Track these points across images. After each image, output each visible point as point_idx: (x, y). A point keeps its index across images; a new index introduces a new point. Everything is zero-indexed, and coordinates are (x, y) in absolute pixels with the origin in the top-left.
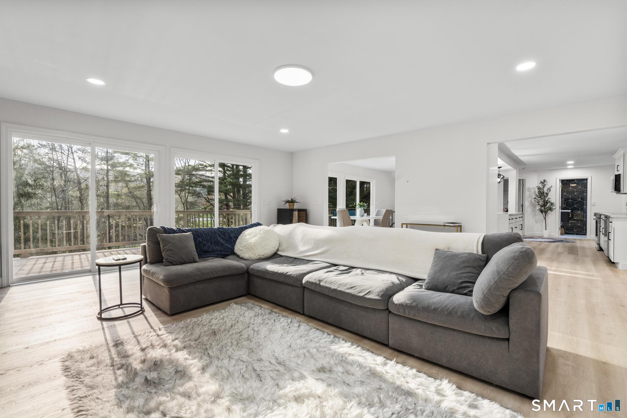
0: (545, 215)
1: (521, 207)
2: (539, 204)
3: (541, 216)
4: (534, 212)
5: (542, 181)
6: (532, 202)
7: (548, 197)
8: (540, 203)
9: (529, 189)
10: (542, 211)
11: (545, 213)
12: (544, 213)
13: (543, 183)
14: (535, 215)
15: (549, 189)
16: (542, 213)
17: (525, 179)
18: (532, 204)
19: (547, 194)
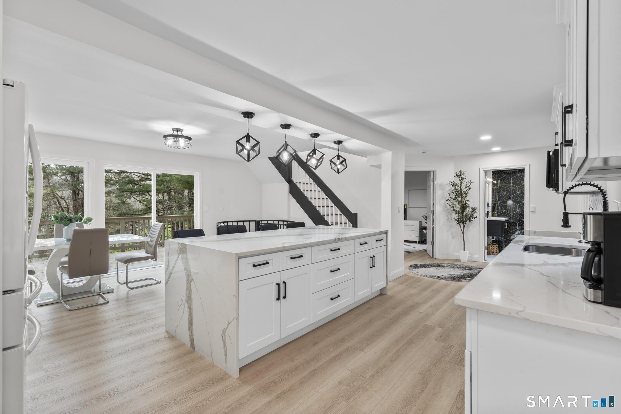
0: (464, 228)
1: (432, 214)
2: (454, 210)
3: (457, 228)
4: (450, 222)
5: (459, 173)
6: (446, 207)
7: (467, 198)
8: (455, 208)
9: (442, 186)
10: (459, 222)
11: (463, 224)
12: (461, 224)
13: (459, 175)
14: (451, 227)
15: (468, 186)
16: (459, 223)
17: (436, 170)
18: (446, 209)
19: (466, 193)
